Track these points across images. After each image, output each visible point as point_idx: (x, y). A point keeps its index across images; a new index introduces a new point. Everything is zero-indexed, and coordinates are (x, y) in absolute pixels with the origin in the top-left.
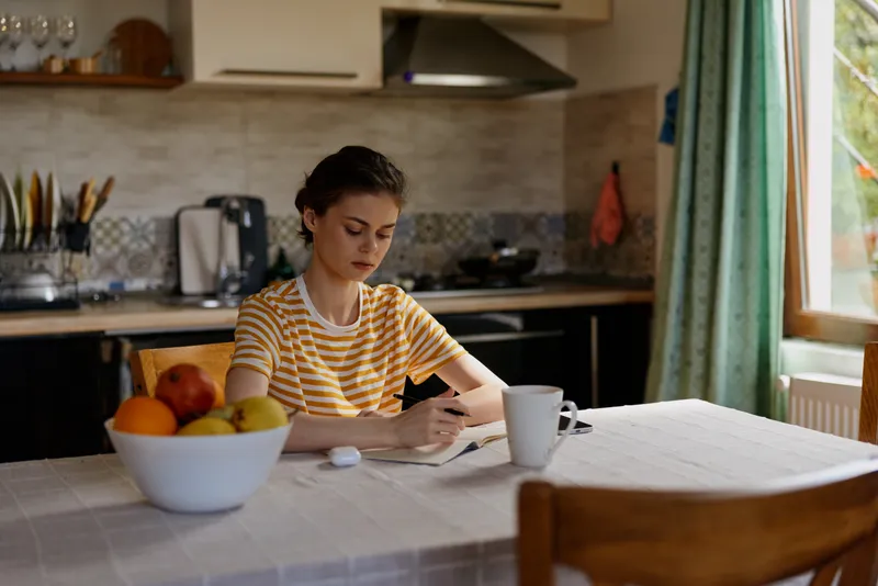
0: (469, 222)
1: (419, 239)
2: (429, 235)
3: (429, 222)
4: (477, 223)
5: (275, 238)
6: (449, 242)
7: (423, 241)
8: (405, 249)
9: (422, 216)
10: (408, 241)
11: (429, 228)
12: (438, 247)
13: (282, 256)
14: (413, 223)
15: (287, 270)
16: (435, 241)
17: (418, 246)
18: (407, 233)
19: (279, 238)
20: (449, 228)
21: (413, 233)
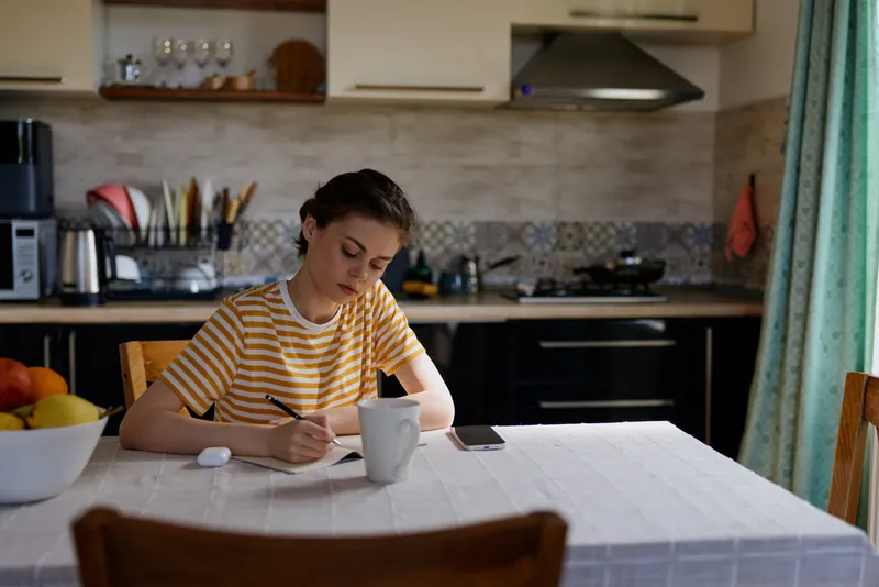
0: (612, 231)
1: (559, 246)
2: (570, 242)
3: (570, 230)
4: (619, 232)
5: (418, 241)
6: (590, 250)
7: (563, 248)
8: (546, 255)
9: (564, 224)
10: (548, 248)
11: (570, 236)
12: (579, 254)
13: (421, 257)
14: (554, 230)
15: (425, 272)
16: (576, 248)
17: (559, 253)
18: (548, 241)
19: (422, 242)
20: (590, 236)
21: (554, 241)
